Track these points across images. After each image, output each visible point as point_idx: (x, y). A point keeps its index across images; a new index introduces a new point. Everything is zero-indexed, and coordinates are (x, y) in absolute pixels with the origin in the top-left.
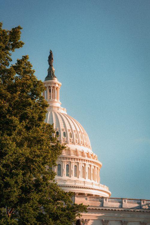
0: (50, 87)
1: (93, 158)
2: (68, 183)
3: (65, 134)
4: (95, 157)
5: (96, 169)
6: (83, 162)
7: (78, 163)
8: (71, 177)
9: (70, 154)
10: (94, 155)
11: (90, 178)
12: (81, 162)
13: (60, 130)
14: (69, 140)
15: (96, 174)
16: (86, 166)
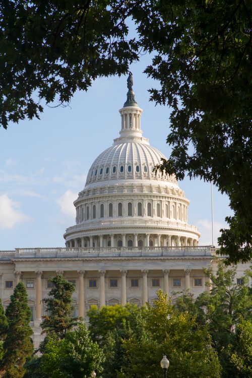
0: (130, 114)
1: (179, 195)
2: (149, 224)
3: (146, 169)
4: (181, 193)
5: (183, 206)
6: (167, 200)
7: (161, 201)
8: (153, 217)
9: (151, 191)
10: (180, 190)
11: (175, 217)
12: (164, 200)
13: (140, 165)
14: (150, 175)
15: (182, 212)
16: (170, 204)
